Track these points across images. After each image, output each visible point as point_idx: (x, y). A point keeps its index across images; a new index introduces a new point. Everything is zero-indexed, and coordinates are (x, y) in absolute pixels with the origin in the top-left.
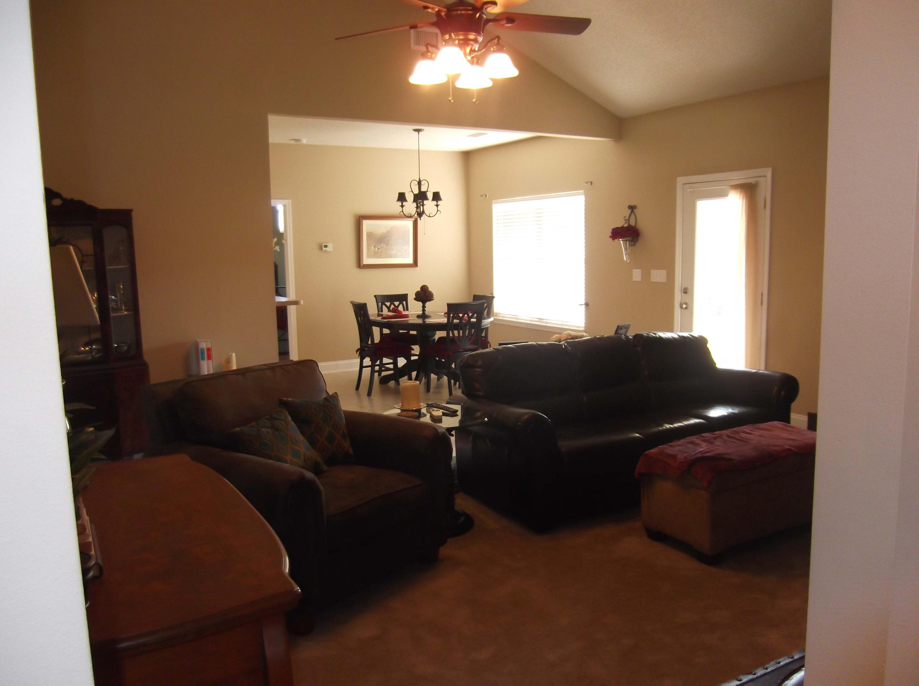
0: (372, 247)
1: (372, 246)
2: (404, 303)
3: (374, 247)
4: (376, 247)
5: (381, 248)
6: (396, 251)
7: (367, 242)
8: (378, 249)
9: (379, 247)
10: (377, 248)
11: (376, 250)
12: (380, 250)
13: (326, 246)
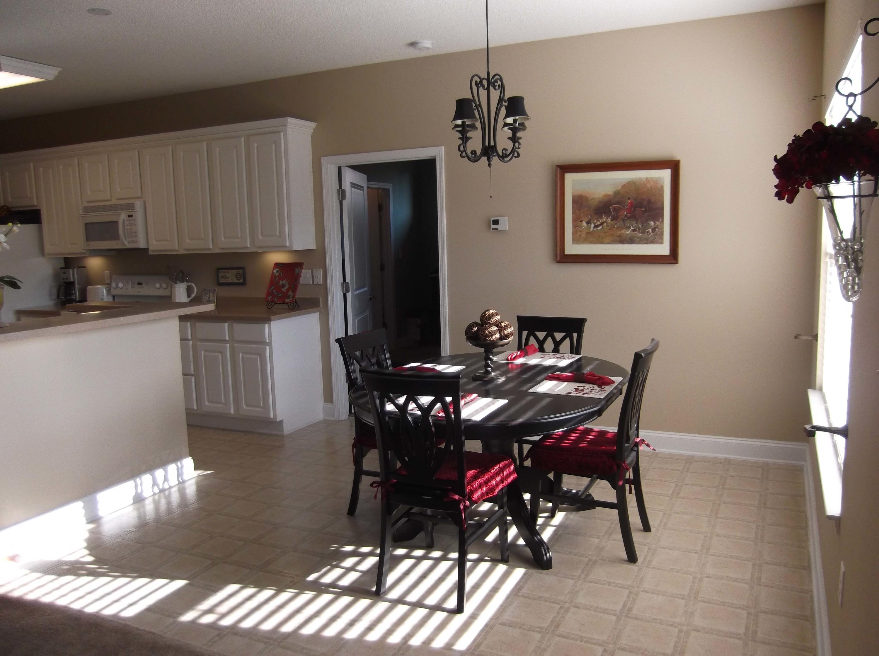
0: (584, 223)
1: (582, 221)
2: (575, 335)
3: (587, 223)
4: (591, 224)
5: (602, 224)
6: (634, 231)
7: (574, 212)
8: (596, 226)
9: (598, 223)
10: (593, 225)
11: (592, 229)
12: (599, 228)
13: (496, 222)
